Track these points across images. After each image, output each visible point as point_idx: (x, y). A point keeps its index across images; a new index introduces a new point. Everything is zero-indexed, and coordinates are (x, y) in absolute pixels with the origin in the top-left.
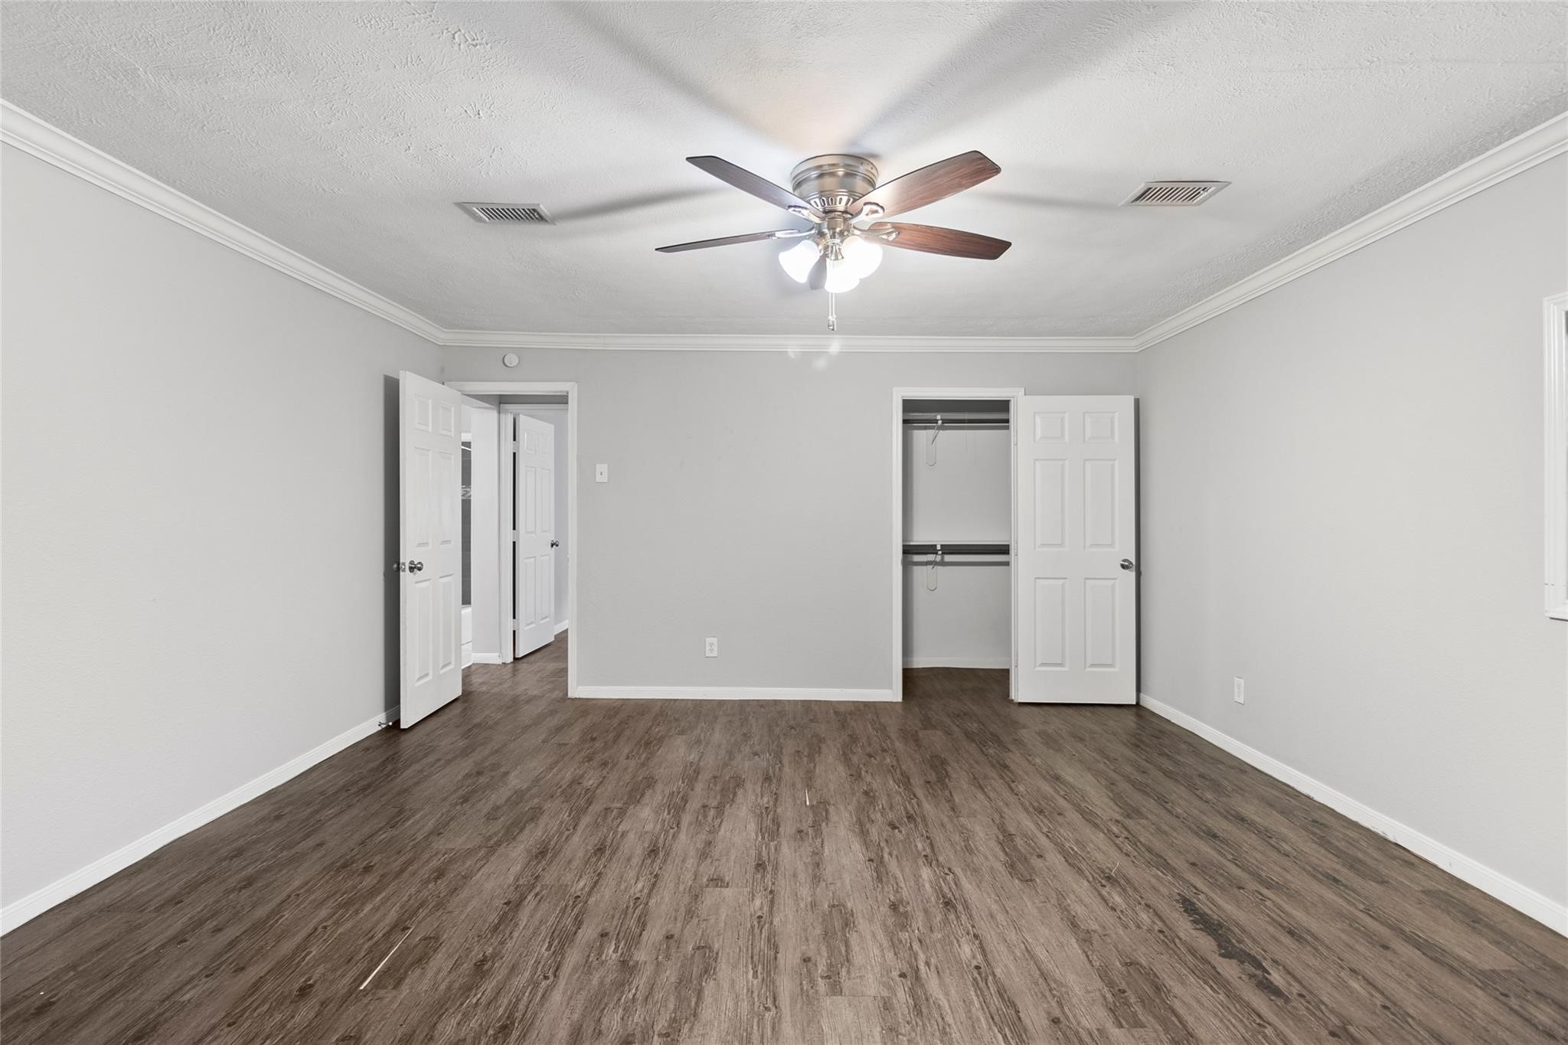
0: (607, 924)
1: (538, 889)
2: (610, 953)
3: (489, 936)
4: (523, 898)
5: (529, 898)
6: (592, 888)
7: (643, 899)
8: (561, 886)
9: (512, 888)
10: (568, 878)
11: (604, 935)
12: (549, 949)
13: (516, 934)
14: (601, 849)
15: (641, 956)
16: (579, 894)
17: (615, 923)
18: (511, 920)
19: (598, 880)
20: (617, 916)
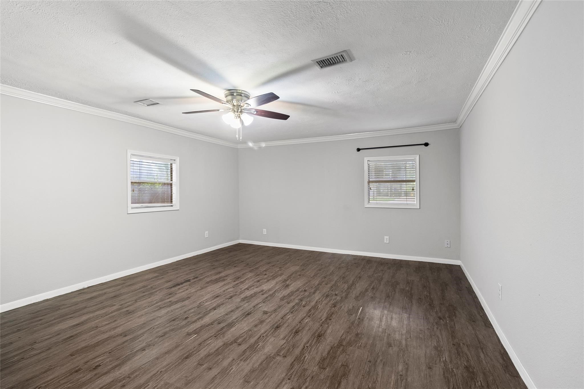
0: (302, 309)
1: (321, 322)
2: (304, 303)
3: (334, 312)
4: (326, 320)
5: (324, 320)
6: (304, 318)
7: (290, 312)
8: (313, 321)
9: (330, 324)
10: (310, 324)
11: (304, 306)
12: (318, 306)
13: (327, 311)
14: (296, 333)
15: (297, 301)
16: (308, 318)
17: (300, 308)
18: (329, 315)
19: (301, 321)
20: (300, 309)
